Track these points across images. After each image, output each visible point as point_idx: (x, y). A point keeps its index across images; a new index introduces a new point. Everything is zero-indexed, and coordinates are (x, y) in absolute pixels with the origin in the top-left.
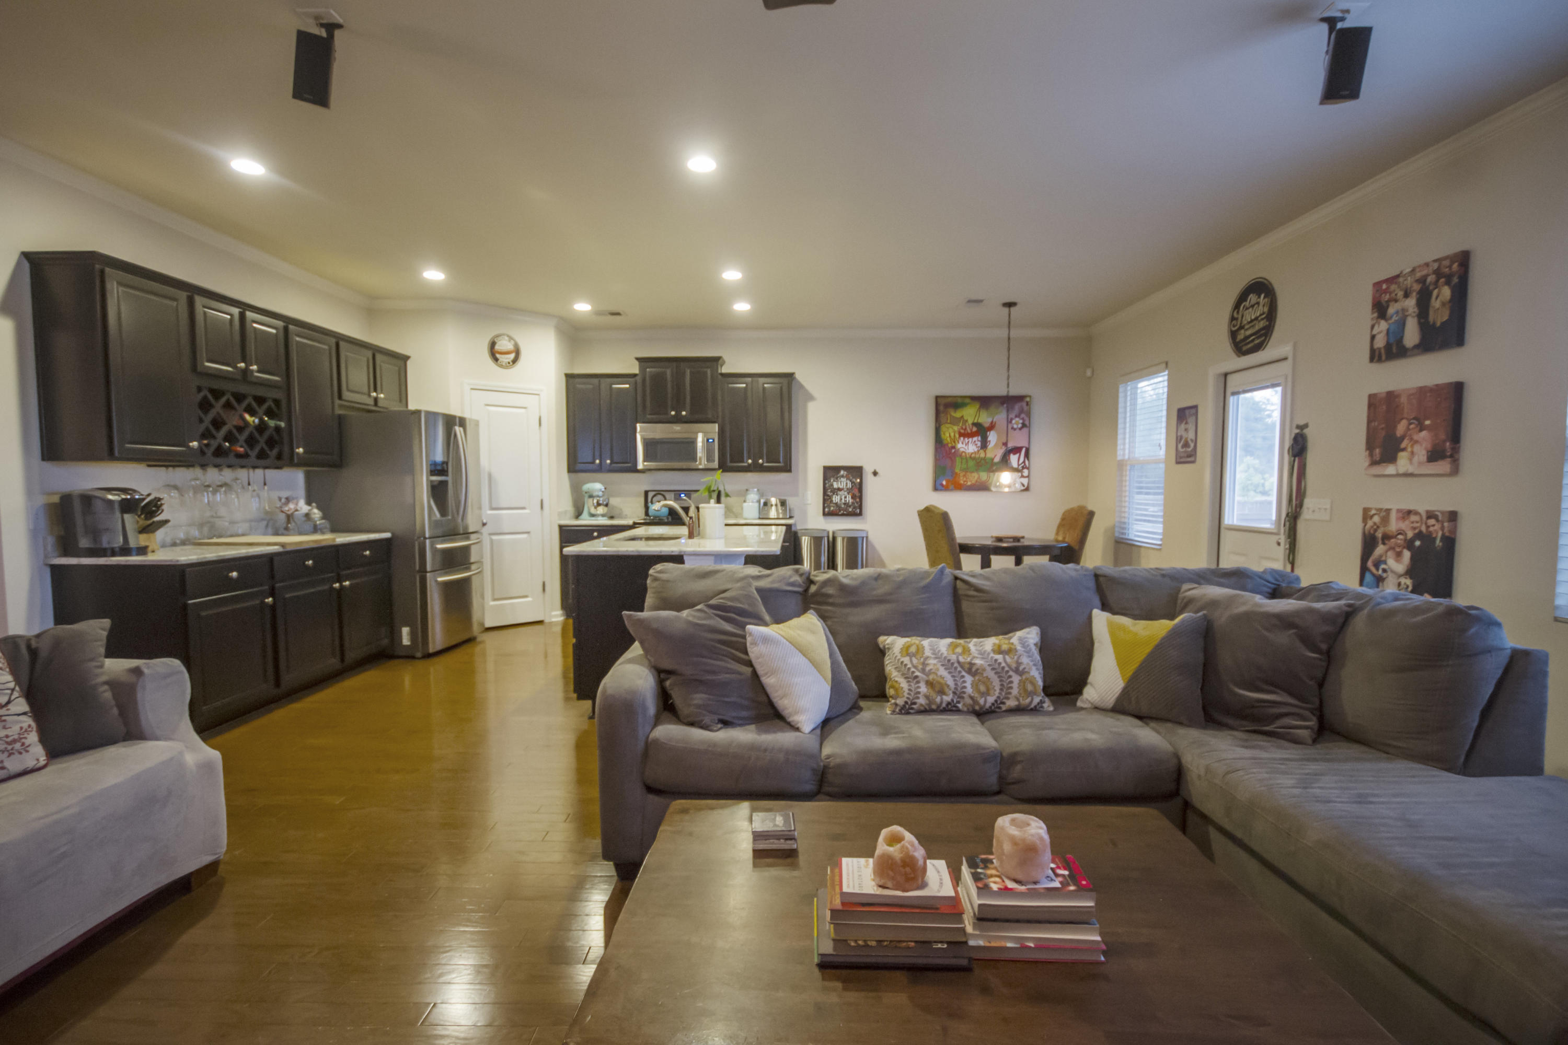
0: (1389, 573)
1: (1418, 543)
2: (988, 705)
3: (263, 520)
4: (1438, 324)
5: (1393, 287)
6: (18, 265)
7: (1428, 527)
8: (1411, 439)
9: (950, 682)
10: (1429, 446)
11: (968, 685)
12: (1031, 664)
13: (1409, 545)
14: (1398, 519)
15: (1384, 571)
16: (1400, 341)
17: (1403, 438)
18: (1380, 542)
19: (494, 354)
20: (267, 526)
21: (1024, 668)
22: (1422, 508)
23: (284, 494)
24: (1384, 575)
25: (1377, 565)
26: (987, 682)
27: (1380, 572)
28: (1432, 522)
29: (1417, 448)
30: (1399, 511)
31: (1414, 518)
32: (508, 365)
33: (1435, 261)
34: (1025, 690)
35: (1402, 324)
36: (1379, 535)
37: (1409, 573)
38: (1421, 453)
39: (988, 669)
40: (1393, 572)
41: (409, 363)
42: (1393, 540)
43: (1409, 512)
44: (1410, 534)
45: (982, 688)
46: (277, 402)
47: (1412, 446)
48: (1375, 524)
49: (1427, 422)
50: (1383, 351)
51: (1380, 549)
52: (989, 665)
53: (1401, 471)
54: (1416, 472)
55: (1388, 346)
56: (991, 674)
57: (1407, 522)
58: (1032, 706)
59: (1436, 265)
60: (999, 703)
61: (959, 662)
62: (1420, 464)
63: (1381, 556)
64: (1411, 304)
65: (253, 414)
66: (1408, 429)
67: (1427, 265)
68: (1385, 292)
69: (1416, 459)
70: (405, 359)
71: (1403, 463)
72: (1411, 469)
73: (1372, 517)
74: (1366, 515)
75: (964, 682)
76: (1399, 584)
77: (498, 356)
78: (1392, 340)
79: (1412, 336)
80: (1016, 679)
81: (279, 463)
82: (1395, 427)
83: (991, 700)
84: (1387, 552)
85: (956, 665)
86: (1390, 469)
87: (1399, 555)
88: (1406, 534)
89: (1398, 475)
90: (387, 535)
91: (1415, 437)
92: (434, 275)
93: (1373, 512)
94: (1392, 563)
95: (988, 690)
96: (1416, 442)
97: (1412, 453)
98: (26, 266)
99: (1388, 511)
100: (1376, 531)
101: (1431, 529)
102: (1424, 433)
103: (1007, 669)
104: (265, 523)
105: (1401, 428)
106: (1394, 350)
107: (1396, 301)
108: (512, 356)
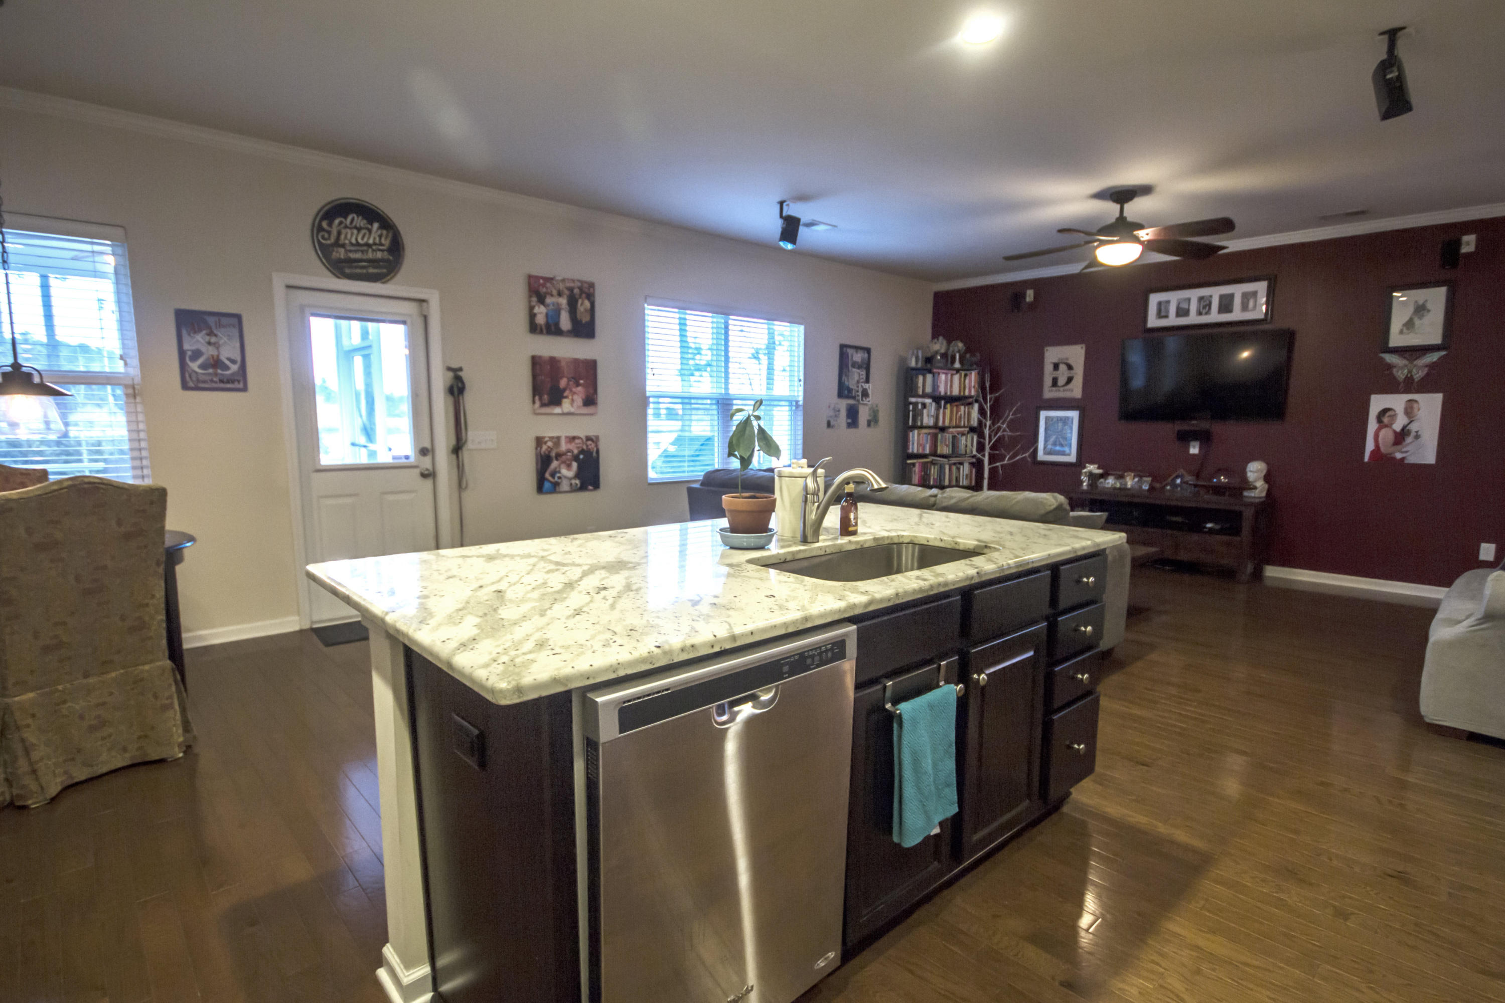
0: (563, 479)
1: (581, 457)
4: (584, 322)
5: (548, 285)
7: (587, 446)
8: (571, 391)
10: (584, 397)
13: (576, 458)
14: (566, 443)
15: (559, 478)
16: (557, 324)
17: (564, 390)
18: (554, 459)
22: (582, 434)
24: (559, 481)
25: (553, 475)
27: (556, 479)
28: (589, 442)
29: (575, 397)
30: (567, 437)
31: (577, 441)
33: (579, 281)
35: (558, 312)
36: (553, 454)
37: (577, 476)
38: (579, 400)
40: (566, 477)
42: (564, 457)
43: (574, 438)
44: (576, 452)
47: (572, 396)
48: (549, 447)
49: (581, 382)
50: (544, 327)
51: (555, 464)
53: (566, 411)
54: (576, 412)
55: (548, 325)
57: (573, 444)
59: (579, 284)
62: (579, 407)
63: (556, 468)
64: (563, 301)
66: (568, 384)
67: (573, 281)
68: (544, 285)
69: (575, 404)
71: (566, 406)
72: (572, 410)
73: (546, 443)
74: (539, 441)
76: (571, 484)
78: (550, 321)
79: (565, 323)
82: (558, 382)
84: (559, 466)
86: (557, 410)
87: (569, 466)
88: (573, 452)
89: (563, 414)
91: (574, 390)
93: (547, 439)
94: (564, 472)
96: (575, 393)
97: (573, 400)
99: (559, 438)
100: (549, 452)
101: (590, 447)
102: (580, 389)
105: (563, 383)
106: (553, 328)
107: (552, 295)
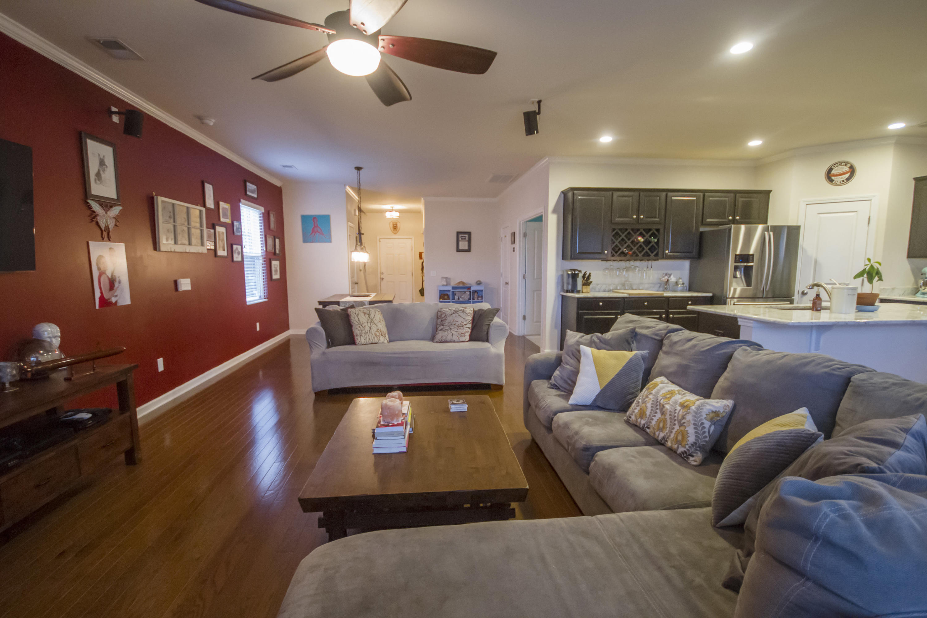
2: (660, 438)
3: (659, 283)
6: (560, 196)
9: (648, 413)
11: (655, 419)
12: (692, 422)
19: (829, 176)
20: (660, 287)
21: (684, 423)
23: (665, 272)
26: (665, 421)
32: (842, 183)
34: (677, 438)
39: (668, 413)
41: (771, 194)
45: (661, 425)
46: (658, 230)
52: (670, 411)
56: (668, 417)
58: (678, 452)
60: (665, 439)
61: (660, 403)
65: (643, 236)
70: (767, 193)
75: (655, 416)
77: (833, 178)
80: (677, 427)
81: (656, 258)
83: (662, 435)
85: (658, 404)
90: (711, 295)
92: (755, 143)
95: (664, 427)
98: (563, 195)
103: (676, 418)
104: (659, 285)
108: (847, 176)
